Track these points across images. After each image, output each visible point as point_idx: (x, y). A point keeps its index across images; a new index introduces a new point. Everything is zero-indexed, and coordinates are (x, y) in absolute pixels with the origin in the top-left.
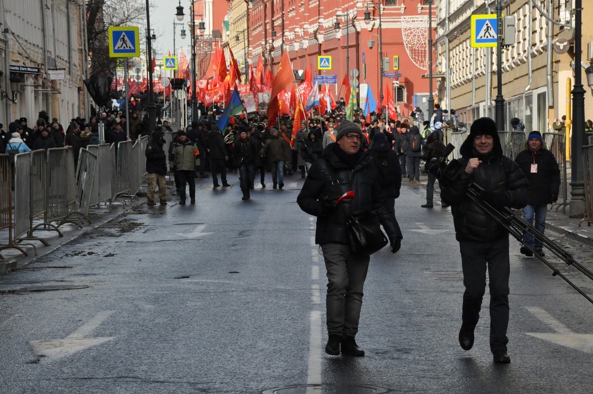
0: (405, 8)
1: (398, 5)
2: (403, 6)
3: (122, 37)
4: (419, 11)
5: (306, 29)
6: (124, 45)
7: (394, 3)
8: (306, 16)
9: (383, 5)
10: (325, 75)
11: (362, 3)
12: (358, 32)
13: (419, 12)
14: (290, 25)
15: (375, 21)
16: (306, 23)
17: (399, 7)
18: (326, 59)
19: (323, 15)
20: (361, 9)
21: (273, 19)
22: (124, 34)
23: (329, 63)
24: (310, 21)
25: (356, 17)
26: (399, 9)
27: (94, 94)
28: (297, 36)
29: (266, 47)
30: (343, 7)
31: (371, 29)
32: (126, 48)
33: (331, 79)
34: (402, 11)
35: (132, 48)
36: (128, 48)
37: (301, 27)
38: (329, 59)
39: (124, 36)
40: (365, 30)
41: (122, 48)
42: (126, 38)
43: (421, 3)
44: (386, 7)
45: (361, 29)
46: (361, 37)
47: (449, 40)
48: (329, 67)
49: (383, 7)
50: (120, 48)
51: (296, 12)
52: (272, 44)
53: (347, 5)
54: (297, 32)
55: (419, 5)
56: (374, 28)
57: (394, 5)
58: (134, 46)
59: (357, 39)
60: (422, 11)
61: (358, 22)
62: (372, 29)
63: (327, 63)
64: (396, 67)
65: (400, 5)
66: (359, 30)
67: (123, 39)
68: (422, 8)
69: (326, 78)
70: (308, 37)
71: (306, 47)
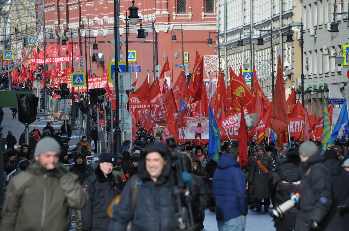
0: (192, 15)
1: (187, 13)
2: (190, 14)
3: (77, 77)
4: (202, 17)
5: (106, 20)
6: (78, 81)
7: (184, 11)
8: (105, 9)
9: (176, 13)
10: (131, 65)
11: (159, 12)
12: (157, 33)
13: (203, 19)
14: (86, 12)
15: (170, 25)
16: (105, 15)
17: (188, 14)
18: (132, 53)
19: (123, 12)
20: (159, 16)
21: (67, 4)
22: (78, 76)
23: (134, 56)
24: (109, 13)
25: (155, 21)
26: (188, 16)
27: (81, 108)
28: (96, 24)
29: (59, 27)
30: (142, 10)
31: (166, 31)
32: (79, 82)
33: (137, 68)
34: (190, 18)
35: (82, 82)
36: (80, 82)
37: (100, 17)
38: (134, 53)
39: (78, 77)
40: (163, 31)
41: (77, 82)
42: (79, 78)
43: (204, 12)
44: (178, 15)
45: (159, 31)
46: (159, 36)
47: (226, 48)
48: (134, 59)
49: (176, 14)
50: (76, 83)
51: (94, 3)
52: (67, 26)
53: (146, 10)
54: (96, 21)
55: (203, 14)
56: (169, 30)
57: (184, 13)
58: (83, 82)
59: (156, 38)
60: (205, 18)
61: (157, 26)
62: (168, 31)
63: (133, 56)
64: (186, 60)
65: (188, 13)
66: (157, 31)
67: (78, 78)
68: (205, 15)
69: (133, 68)
70: (107, 27)
71: (106, 35)
